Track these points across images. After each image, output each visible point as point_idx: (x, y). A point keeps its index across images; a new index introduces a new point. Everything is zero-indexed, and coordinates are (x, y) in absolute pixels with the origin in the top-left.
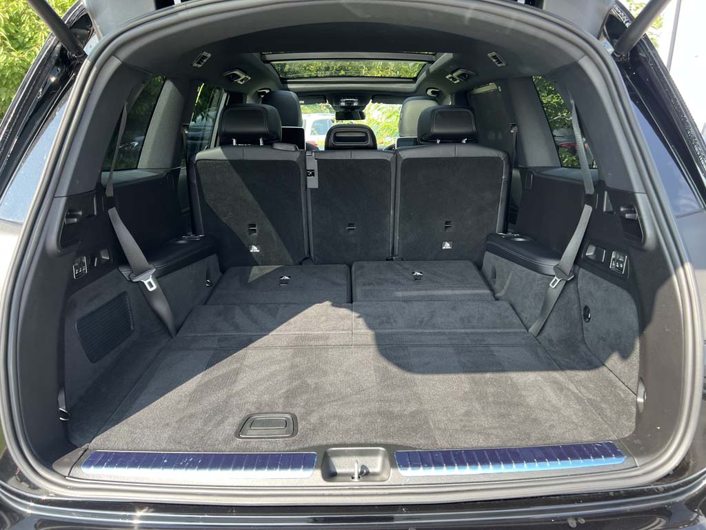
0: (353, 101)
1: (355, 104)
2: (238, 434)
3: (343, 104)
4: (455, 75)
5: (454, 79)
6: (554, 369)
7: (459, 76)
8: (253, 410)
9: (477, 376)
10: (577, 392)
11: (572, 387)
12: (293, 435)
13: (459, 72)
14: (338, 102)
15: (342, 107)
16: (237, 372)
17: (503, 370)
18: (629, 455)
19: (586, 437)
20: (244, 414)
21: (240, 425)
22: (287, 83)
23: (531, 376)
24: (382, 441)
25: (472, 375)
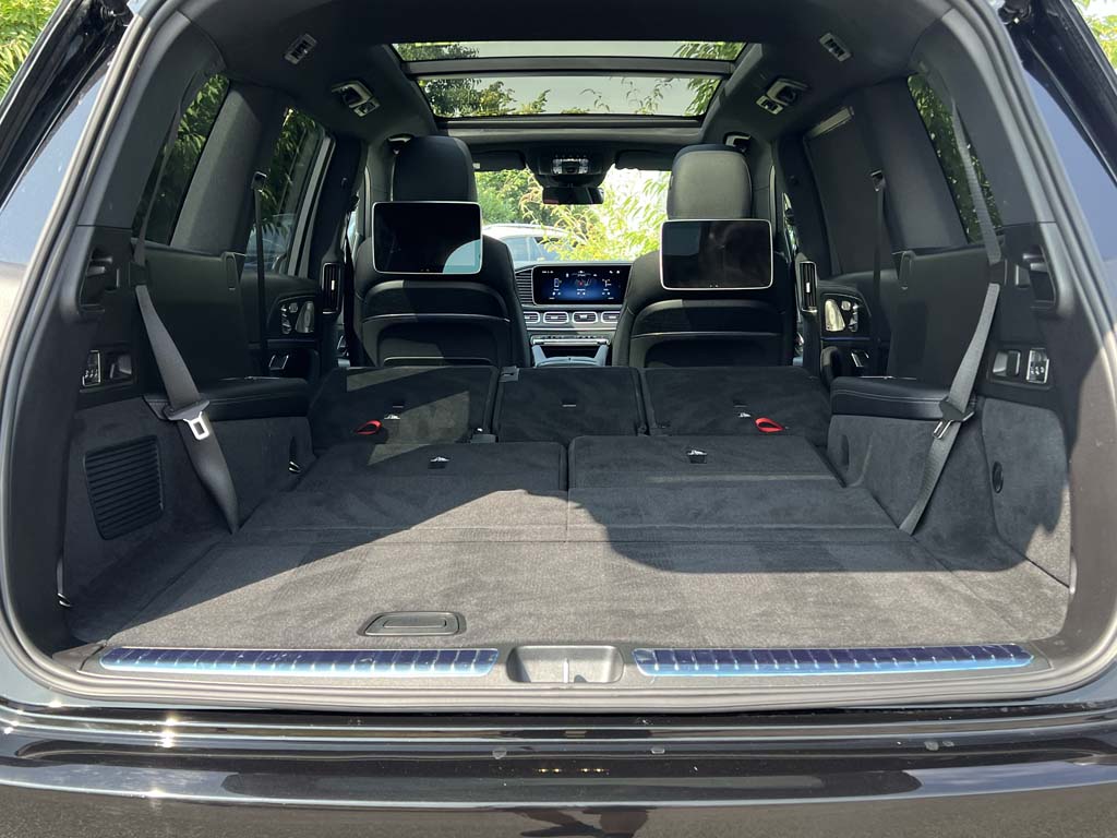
0: (579, 164)
1: (582, 171)
2: (362, 632)
3: (558, 171)
4: (772, 93)
5: (772, 105)
6: (935, 569)
7: (779, 96)
8: (386, 607)
9: (793, 576)
10: (969, 592)
11: (961, 588)
12: (457, 633)
13: (778, 86)
14: (548, 166)
15: (557, 177)
16: (356, 570)
17: (841, 570)
18: (1038, 655)
19: (971, 638)
20: (371, 613)
21: (366, 623)
22: (447, 127)
23: (891, 577)
24: (612, 639)
25: (783, 575)
